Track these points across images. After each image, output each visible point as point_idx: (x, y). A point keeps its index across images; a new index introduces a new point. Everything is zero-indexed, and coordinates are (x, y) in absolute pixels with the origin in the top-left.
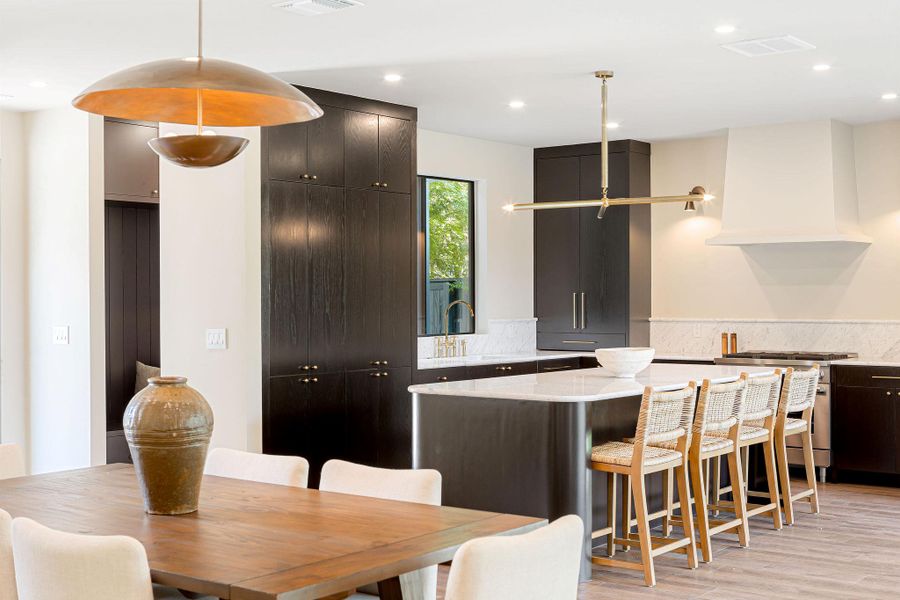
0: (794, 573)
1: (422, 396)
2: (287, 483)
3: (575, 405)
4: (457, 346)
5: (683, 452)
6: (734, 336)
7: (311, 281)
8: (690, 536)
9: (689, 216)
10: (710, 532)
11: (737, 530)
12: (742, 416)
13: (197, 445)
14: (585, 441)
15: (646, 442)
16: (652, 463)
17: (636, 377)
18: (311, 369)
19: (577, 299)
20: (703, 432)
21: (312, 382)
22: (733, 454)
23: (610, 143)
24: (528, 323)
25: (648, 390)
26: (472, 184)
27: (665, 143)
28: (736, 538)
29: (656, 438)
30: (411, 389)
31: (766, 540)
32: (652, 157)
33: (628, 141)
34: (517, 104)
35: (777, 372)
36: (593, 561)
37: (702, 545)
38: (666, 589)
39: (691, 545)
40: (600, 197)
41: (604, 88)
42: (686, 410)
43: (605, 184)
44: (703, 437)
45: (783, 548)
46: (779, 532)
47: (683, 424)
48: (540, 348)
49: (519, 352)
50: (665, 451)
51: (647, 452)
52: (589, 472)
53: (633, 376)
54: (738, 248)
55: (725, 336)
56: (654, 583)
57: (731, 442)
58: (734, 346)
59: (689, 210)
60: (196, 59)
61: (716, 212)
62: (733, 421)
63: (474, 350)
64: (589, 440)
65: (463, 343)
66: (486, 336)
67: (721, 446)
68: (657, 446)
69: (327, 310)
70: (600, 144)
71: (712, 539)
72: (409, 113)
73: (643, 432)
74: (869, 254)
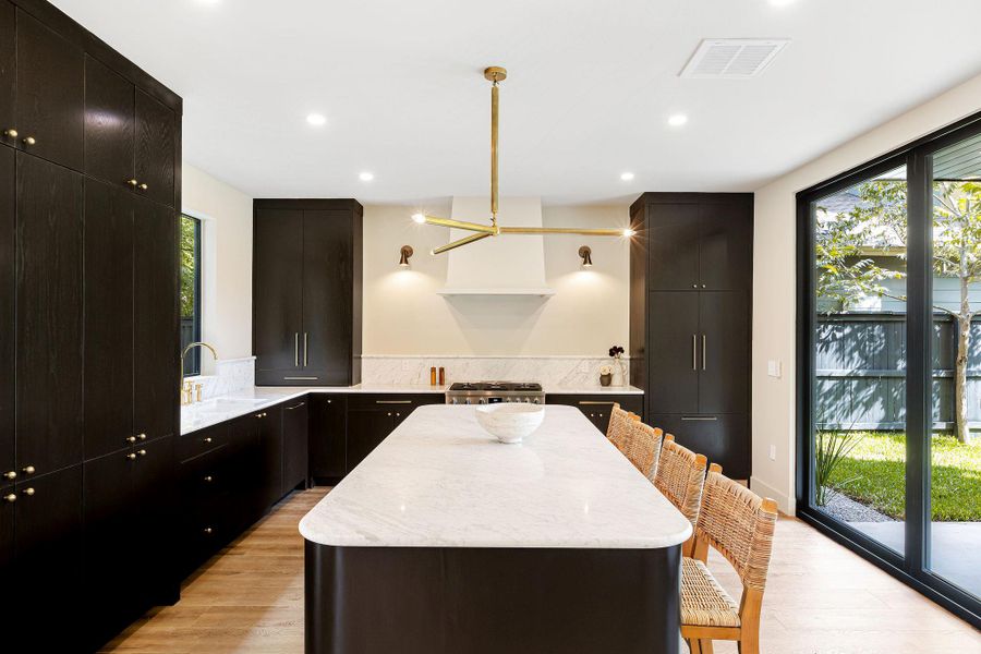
6: (442, 370)
9: (405, 268)
18: (21, 475)
19: (299, 339)
21: (22, 496)
24: (249, 362)
26: (199, 223)
33: (352, 200)
54: (443, 298)
55: (433, 370)
58: (442, 378)
59: (404, 264)
65: (198, 388)
66: (215, 378)
74: (549, 304)
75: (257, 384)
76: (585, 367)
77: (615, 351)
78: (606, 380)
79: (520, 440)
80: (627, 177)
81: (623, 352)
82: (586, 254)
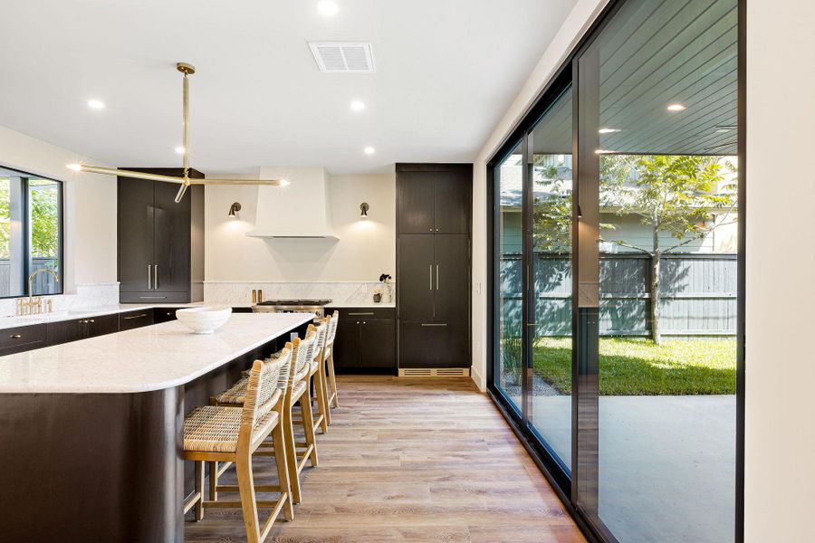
4: (43, 305)
5: (279, 410)
6: (260, 291)
9: (232, 219)
10: (298, 474)
19: (151, 270)
24: (112, 285)
26: (61, 183)
39: (288, 498)
42: (283, 371)
47: (280, 385)
48: (123, 303)
49: (104, 306)
54: (261, 240)
55: (254, 291)
58: (260, 298)
59: (231, 215)
61: (252, 219)
62: (307, 366)
63: (60, 307)
65: (49, 302)
66: (74, 297)
74: (338, 245)
75: (121, 302)
76: (364, 289)
77: (383, 277)
78: (378, 298)
79: (212, 331)
80: (369, 151)
81: (390, 278)
82: (364, 208)
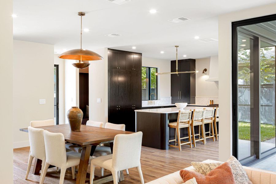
0: (212, 150)
1: (137, 112)
2: (99, 127)
3: (166, 114)
5: (189, 124)
6: (213, 101)
7: (118, 89)
8: (190, 141)
10: (195, 141)
11: (203, 141)
12: (204, 117)
13: (80, 119)
14: (168, 122)
15: (179, 122)
16: (181, 126)
17: (184, 109)
18: (118, 107)
19: (179, 93)
20: (194, 120)
21: (118, 109)
22: (202, 125)
23: (178, 60)
24: (169, 98)
25: (180, 111)
26: (157, 68)
27: (199, 59)
28: (202, 142)
29: (182, 121)
30: (135, 111)
31: (210, 143)
32: (196, 62)
33: (190, 59)
34: (162, 52)
35: (214, 108)
36: (169, 146)
37: (193, 143)
38: (184, 152)
39: (190, 143)
40: (176, 72)
41: (177, 49)
42: (189, 116)
43: (177, 69)
44: (194, 121)
45: (215, 145)
46: (214, 142)
47: (189, 118)
48: (172, 103)
49: (167, 104)
50: (185, 124)
51: (180, 124)
52: (168, 128)
53: (183, 109)
54: (214, 82)
55: (211, 101)
56: (181, 150)
57: (201, 122)
58: (213, 103)
59: (203, 74)
60: (80, 48)
62: (202, 118)
63: (156, 103)
64: (168, 121)
65: (154, 102)
66: (159, 101)
67: (199, 123)
68: (183, 122)
69: (122, 95)
70: (176, 61)
71: (196, 142)
72: (140, 54)
73: (178, 120)
